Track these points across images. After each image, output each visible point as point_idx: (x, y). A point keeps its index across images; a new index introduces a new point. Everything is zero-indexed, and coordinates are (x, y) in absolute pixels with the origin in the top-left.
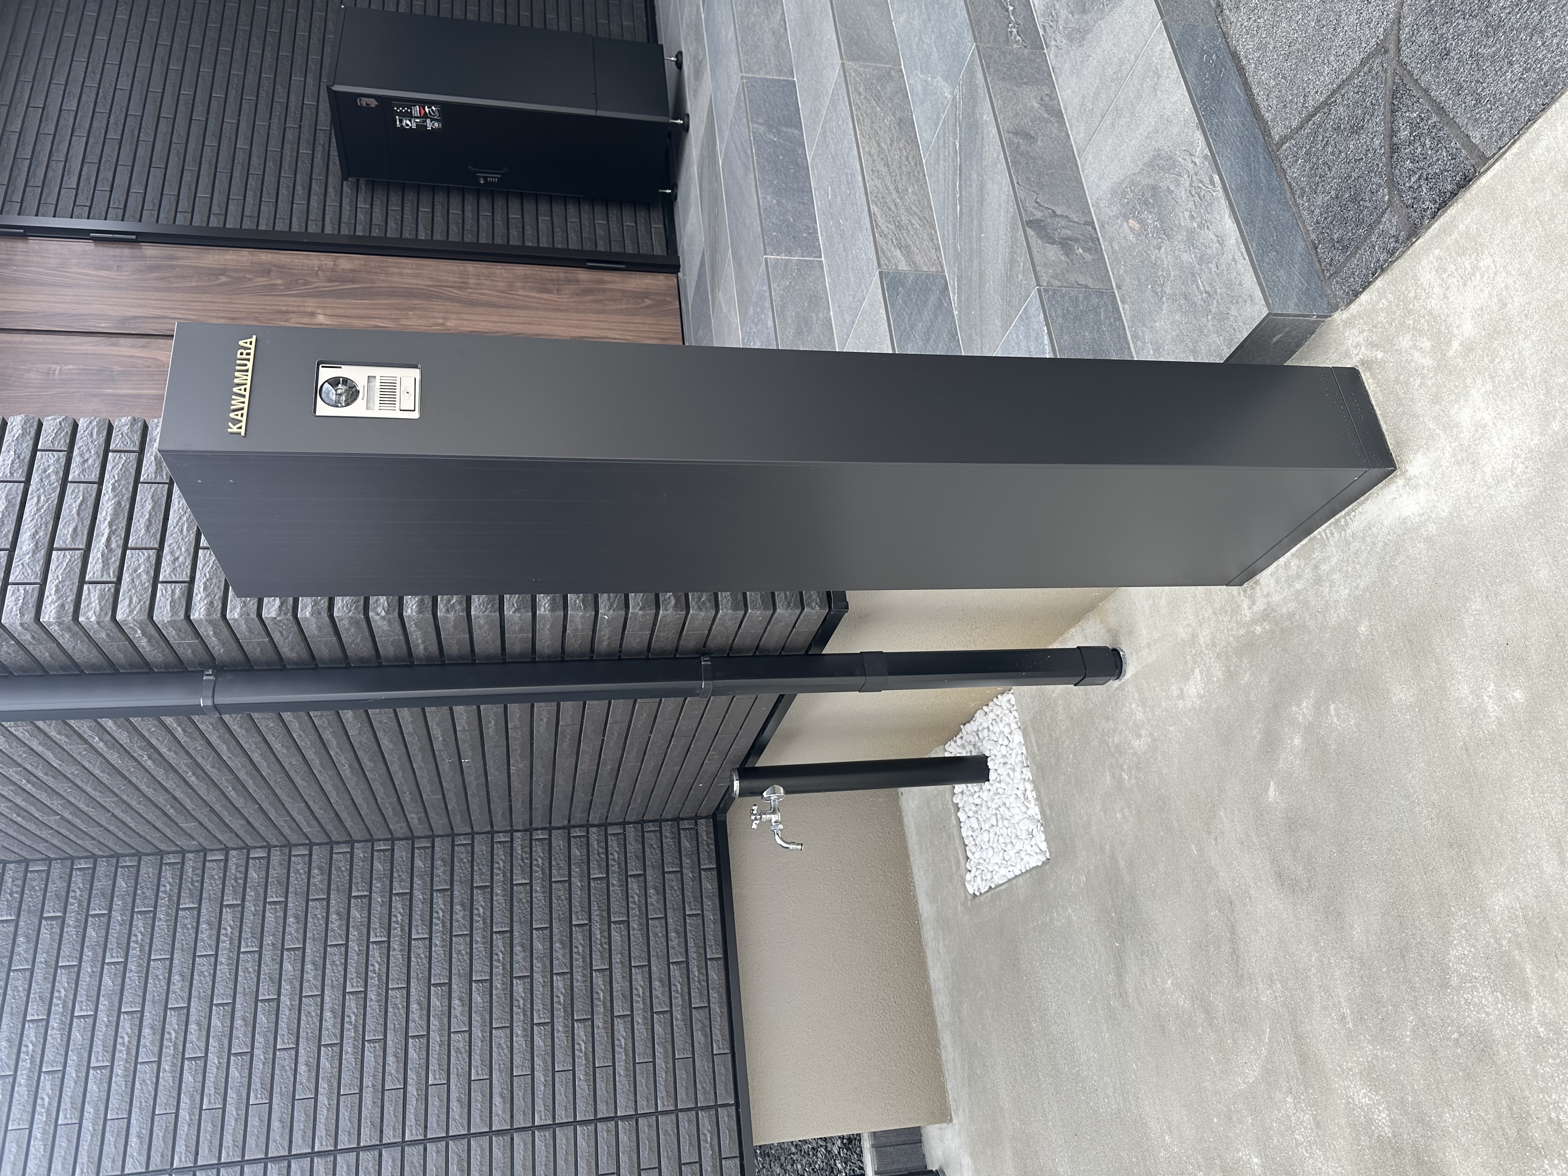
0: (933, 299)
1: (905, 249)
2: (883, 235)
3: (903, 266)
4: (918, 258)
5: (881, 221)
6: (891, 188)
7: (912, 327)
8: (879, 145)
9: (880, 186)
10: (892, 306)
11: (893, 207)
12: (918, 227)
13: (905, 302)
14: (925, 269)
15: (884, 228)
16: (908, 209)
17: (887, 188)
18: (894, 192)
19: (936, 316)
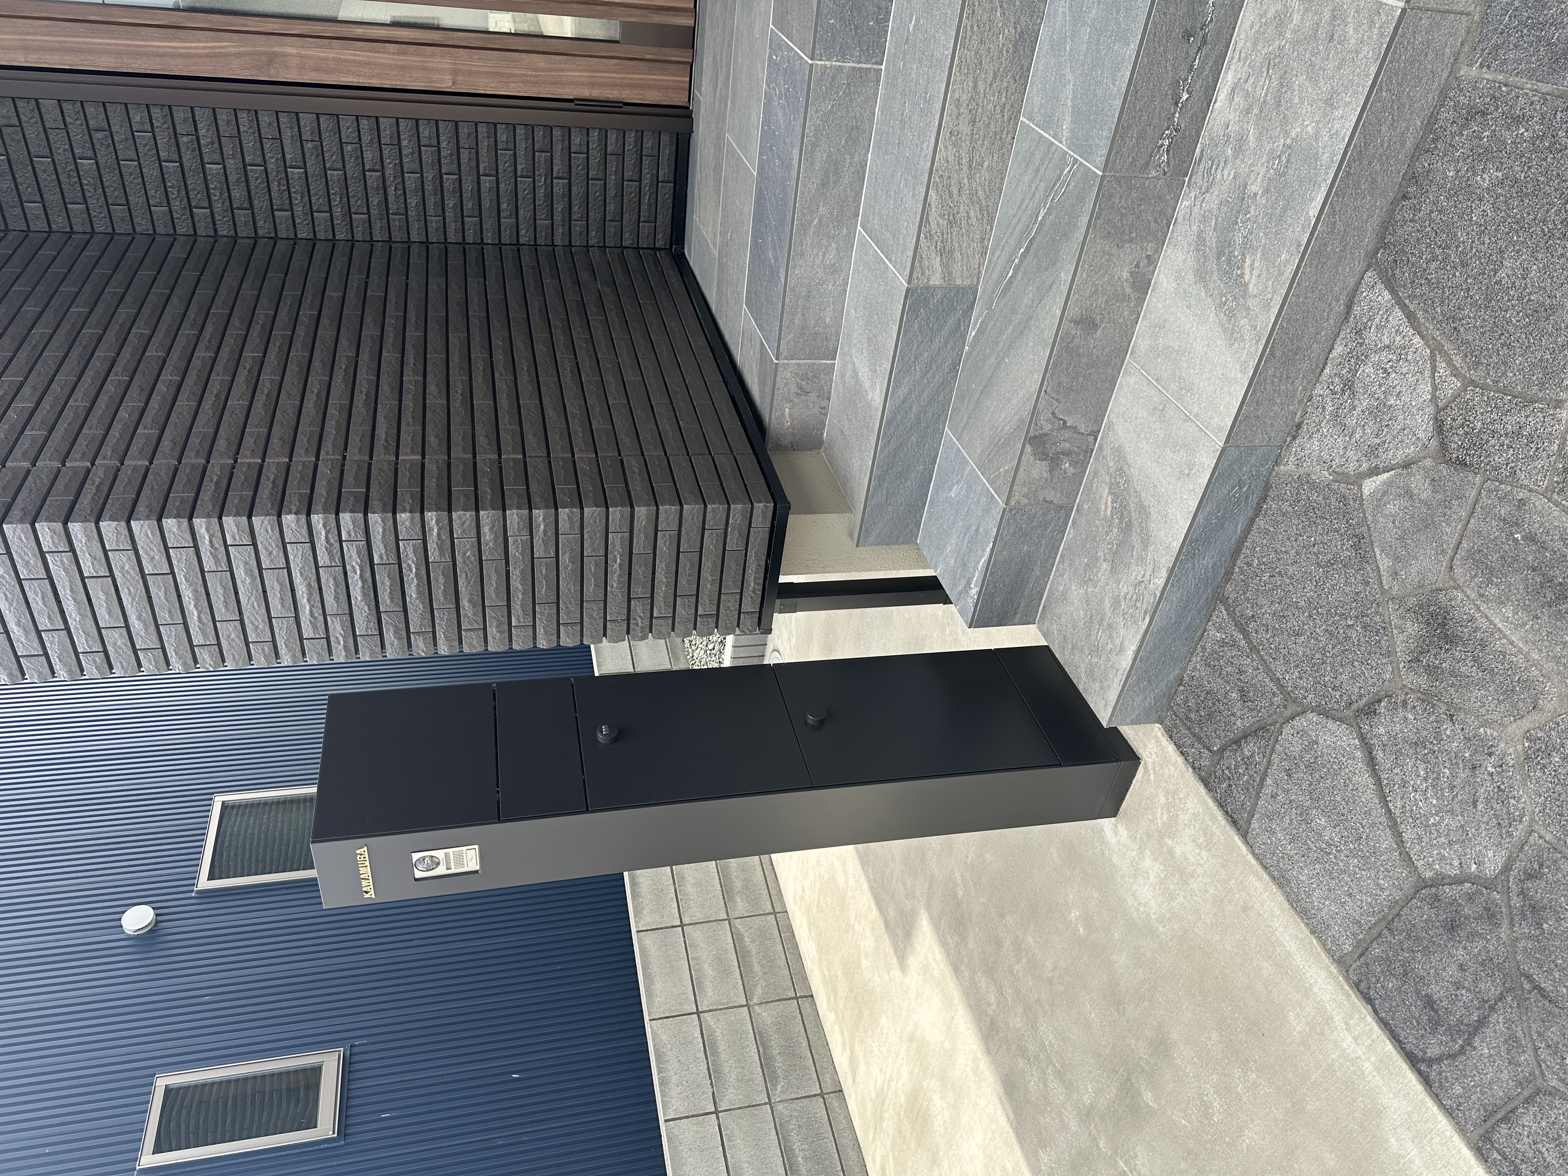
0: (951, 322)
1: (946, 253)
2: (930, 236)
3: (936, 280)
4: (956, 268)
5: (934, 213)
6: (964, 161)
7: (916, 358)
8: (975, 87)
9: (951, 159)
10: (905, 335)
11: (955, 192)
12: (974, 220)
13: (920, 327)
14: (959, 282)
15: (934, 226)
16: (973, 194)
17: (960, 158)
18: (965, 168)
19: (946, 343)
